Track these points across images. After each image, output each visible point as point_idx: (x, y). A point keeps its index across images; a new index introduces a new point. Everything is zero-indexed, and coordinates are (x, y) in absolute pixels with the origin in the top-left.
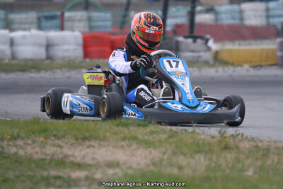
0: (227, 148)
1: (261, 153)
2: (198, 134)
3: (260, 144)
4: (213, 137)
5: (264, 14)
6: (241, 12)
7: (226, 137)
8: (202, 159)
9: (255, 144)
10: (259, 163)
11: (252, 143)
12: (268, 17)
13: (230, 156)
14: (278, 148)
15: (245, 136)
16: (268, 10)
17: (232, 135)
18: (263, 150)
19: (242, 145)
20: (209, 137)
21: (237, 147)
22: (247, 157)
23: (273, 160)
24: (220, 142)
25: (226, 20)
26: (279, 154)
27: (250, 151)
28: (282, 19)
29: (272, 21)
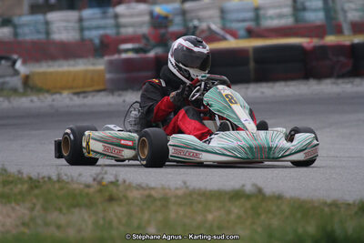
0: (111, 199)
1: (158, 203)
2: (67, 183)
3: (153, 193)
4: (88, 186)
5: (77, 25)
6: (47, 23)
7: (103, 186)
9: (145, 193)
10: (160, 217)
12: (82, 29)
13: (117, 211)
14: (177, 197)
15: (127, 183)
16: (81, 20)
17: (112, 183)
18: (160, 200)
19: (129, 194)
20: (82, 186)
21: (126, 197)
22: (142, 210)
23: (177, 213)
24: (100, 191)
25: (28, 35)
26: (180, 205)
27: (144, 202)
28: (101, 32)
29: (88, 34)
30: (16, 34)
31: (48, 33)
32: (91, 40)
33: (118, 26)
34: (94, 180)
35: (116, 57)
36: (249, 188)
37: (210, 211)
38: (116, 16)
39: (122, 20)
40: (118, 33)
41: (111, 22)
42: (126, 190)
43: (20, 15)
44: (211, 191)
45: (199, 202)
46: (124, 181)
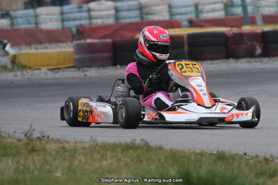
0: (33, 150)
1: (68, 154)
2: (4, 138)
3: (66, 146)
4: (19, 140)
6: (36, 16)
7: (32, 140)
8: (10, 162)
9: (61, 146)
10: (66, 164)
11: (59, 145)
12: (63, 21)
13: (37, 158)
14: (84, 148)
15: (50, 138)
16: (62, 13)
17: (38, 138)
18: (70, 151)
19: (48, 146)
20: (16, 140)
21: (45, 149)
22: (55, 159)
23: (80, 161)
24: (27, 144)
25: (22, 25)
26: (85, 155)
27: (57, 153)
28: (77, 23)
29: (67, 24)
30: (12, 24)
31: (37, 23)
32: (70, 29)
33: (90, 18)
34: (26, 135)
35: (83, 41)
36: (138, 142)
37: (106, 159)
38: (89, 10)
39: (93, 14)
40: (91, 24)
41: (85, 14)
42: (47, 143)
43: (16, 10)
44: (109, 144)
45: (98, 152)
46: (48, 137)
